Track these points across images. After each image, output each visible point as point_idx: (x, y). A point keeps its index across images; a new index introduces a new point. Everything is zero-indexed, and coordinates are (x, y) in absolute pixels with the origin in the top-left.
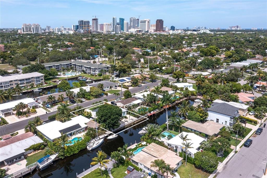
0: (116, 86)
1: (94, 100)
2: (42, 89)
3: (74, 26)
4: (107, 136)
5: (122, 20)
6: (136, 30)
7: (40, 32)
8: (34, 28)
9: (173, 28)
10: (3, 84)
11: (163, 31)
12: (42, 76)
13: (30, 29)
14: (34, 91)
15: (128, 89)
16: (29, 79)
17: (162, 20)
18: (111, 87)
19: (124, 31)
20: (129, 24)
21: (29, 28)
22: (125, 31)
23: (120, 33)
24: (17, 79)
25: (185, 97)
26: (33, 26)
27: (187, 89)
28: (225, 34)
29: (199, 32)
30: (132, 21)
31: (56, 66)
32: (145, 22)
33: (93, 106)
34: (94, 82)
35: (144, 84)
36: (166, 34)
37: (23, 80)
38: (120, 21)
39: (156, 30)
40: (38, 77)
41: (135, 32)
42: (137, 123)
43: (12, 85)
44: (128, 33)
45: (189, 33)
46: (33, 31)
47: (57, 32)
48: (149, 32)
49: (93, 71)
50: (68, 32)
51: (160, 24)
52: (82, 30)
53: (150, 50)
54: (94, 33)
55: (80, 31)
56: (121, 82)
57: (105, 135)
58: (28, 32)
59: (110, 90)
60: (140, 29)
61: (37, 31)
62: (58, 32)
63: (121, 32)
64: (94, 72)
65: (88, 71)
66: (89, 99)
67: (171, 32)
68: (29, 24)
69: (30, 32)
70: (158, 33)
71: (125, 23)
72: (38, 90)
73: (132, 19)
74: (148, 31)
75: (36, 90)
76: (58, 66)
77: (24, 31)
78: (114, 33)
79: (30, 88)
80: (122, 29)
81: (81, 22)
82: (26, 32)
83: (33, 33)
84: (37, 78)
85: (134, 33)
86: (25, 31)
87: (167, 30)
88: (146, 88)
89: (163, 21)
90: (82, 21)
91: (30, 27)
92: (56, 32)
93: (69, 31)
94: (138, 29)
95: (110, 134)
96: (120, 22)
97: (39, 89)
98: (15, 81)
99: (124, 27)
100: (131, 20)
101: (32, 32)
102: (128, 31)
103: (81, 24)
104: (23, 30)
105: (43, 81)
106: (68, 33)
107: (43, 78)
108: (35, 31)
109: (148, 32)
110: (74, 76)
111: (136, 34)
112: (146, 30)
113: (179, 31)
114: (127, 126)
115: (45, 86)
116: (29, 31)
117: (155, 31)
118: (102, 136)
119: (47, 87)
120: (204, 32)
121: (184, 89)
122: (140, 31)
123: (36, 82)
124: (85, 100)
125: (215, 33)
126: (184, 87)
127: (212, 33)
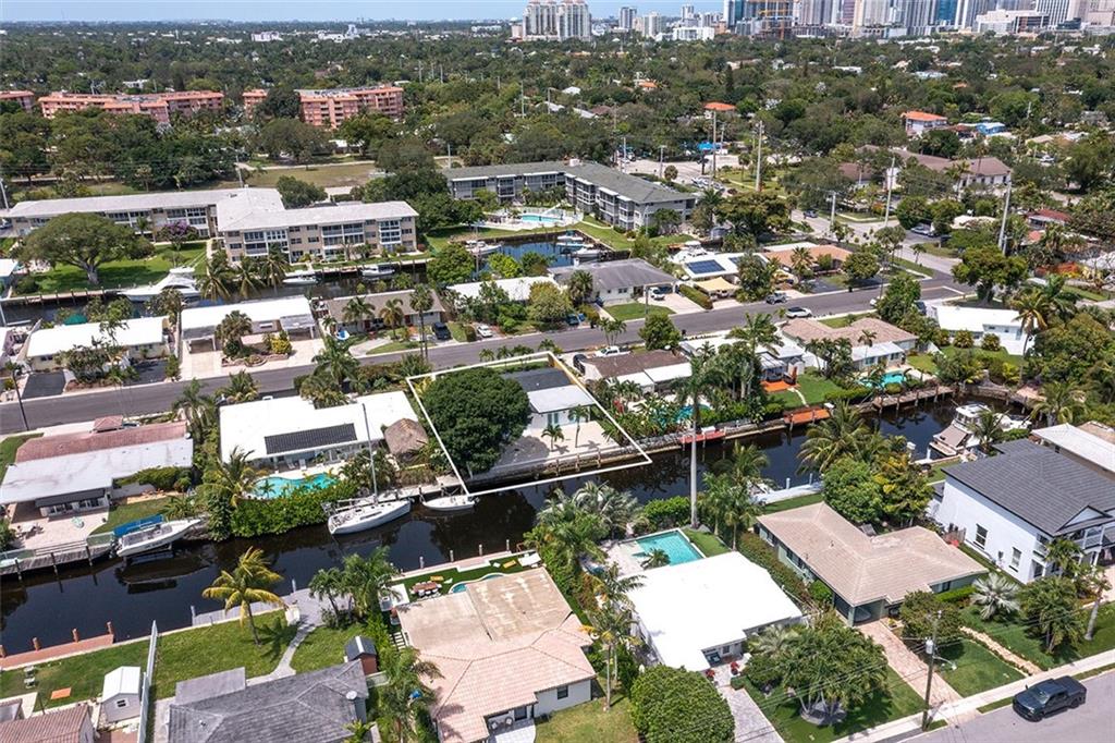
3: (731, 3)
6: (1013, 15)
7: (586, 33)
8: (566, 19)
13: (551, 20)
19: (953, 23)
21: (548, 17)
22: (960, 24)
23: (928, 31)
26: (561, 11)
41: (1009, 26)
44: (969, 31)
46: (562, 29)
47: (651, 35)
48: (1084, 25)
50: (691, 31)
52: (757, 23)
53: (999, 124)
54: (807, 36)
55: (749, 25)
58: (543, 34)
60: (1035, 13)
61: (576, 32)
63: (933, 30)
69: (550, 36)
74: (1078, 20)
77: (528, 33)
78: (903, 32)
80: (946, 11)
82: (537, 34)
83: (559, 40)
85: (1002, 32)
86: (533, 30)
91: (551, 14)
92: (647, 32)
93: (698, 30)
94: (1026, 14)
99: (956, 3)
101: (556, 33)
102: (971, 22)
104: (528, 27)
106: (691, 37)
108: (569, 29)
109: (1075, 24)
111: (1008, 38)
112: (1070, 18)
116: (548, 29)
122: (1033, 21)
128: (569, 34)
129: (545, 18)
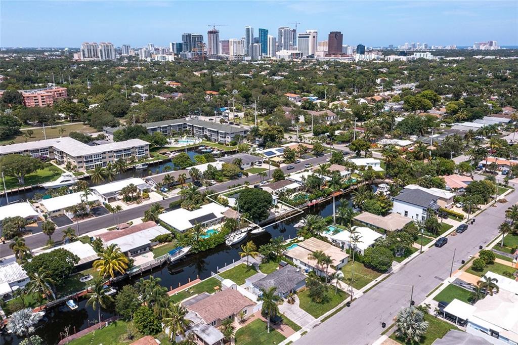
0: (260, 163)
1: (228, 182)
2: (147, 164)
3: (173, 44)
4: (251, 230)
5: (265, 33)
6: (290, 52)
7: (113, 58)
8: (103, 51)
9: (361, 49)
10: (93, 157)
11: (343, 55)
12: (147, 145)
13: (95, 51)
14: (137, 168)
15: (278, 166)
16: (129, 150)
17: (340, 32)
18: (252, 164)
19: (267, 55)
20: (277, 40)
21: (94, 50)
22: (270, 55)
23: (259, 58)
24: (112, 150)
25: (366, 180)
26: (100, 47)
27: (370, 168)
28: (462, 60)
29: (412, 56)
30: (283, 34)
31: (163, 128)
32: (308, 37)
33: (229, 191)
34: (226, 156)
35: (304, 159)
36: (346, 61)
37: (121, 151)
38: (260, 34)
39: (328, 54)
40: (142, 147)
41: (289, 56)
42: (292, 215)
43: (105, 158)
44: (274, 58)
45: (392, 60)
46: (102, 56)
47: (144, 58)
48: (315, 57)
49: (223, 137)
50: (163, 57)
51: (336, 40)
52: (189, 53)
53: (316, 97)
54: (212, 59)
55: (186, 54)
56: (268, 155)
57: (249, 229)
58: (92, 57)
59: (252, 167)
60: (297, 52)
61: (108, 57)
62: (147, 57)
63: (261, 57)
64: (223, 139)
65: (214, 137)
66: (222, 181)
67: (357, 57)
68: (94, 43)
69: (96, 59)
70: (332, 58)
71: (270, 39)
72: (142, 167)
73: (283, 31)
74: (313, 54)
75: (139, 166)
76: (166, 127)
77: (85, 57)
78: (249, 58)
79: (130, 164)
80: (264, 50)
81: (187, 37)
82: (89, 57)
83: (101, 60)
84: (140, 147)
85: (287, 59)
86: (87, 56)
87: (349, 52)
88: (307, 166)
89: (342, 35)
90: (189, 35)
91: (95, 48)
92: (142, 57)
93: (167, 56)
94: (295, 52)
95: (255, 228)
96: (260, 36)
97: (143, 165)
98: (109, 152)
99: (267, 47)
100: (280, 32)
101: (99, 57)
102: (274, 55)
103: (187, 41)
104: (84, 55)
105: (148, 152)
106: (164, 59)
107: (148, 148)
108: (105, 55)
109: (312, 56)
110: (193, 145)
111: (290, 62)
112: (310, 54)
113: (373, 56)
114: (278, 218)
115: (151, 161)
116: (94, 55)
117: (326, 55)
118: (245, 229)
119: (155, 161)
120: (422, 56)
121: (366, 168)
122: (297, 55)
123: (139, 154)
124: (215, 182)
125: (442, 59)
126: (366, 166)
127: (437, 58)
128: (106, 58)
129: (92, 50)
